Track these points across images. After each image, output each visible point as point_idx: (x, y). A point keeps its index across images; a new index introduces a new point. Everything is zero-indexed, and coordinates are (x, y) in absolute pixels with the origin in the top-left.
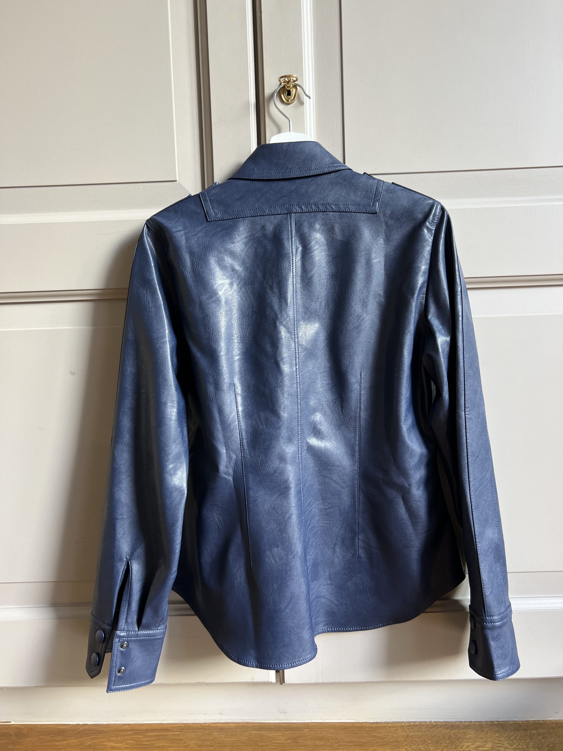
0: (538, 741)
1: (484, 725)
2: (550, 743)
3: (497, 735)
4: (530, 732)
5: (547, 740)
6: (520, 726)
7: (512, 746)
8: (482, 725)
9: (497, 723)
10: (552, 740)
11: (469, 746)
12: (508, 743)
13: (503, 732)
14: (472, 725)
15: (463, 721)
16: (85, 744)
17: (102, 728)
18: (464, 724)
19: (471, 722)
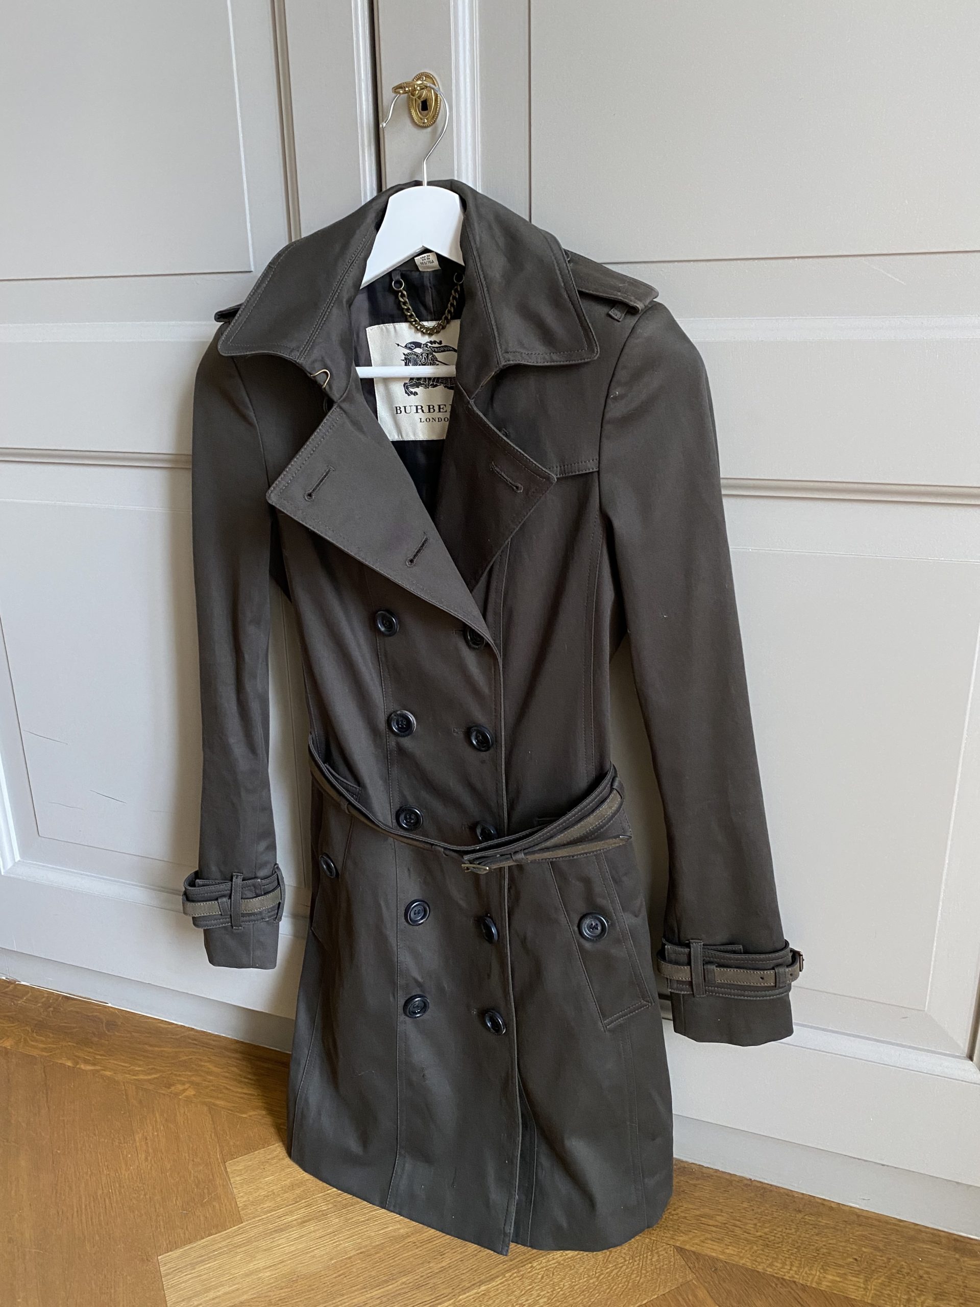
0: (807, 1236)
1: (734, 1182)
2: (824, 1245)
3: (745, 1205)
4: (802, 1218)
5: (823, 1239)
6: (794, 1201)
7: (757, 1232)
8: (731, 1182)
9: (759, 1185)
10: (831, 1242)
11: (689, 1210)
12: (755, 1225)
13: (758, 1203)
14: (716, 1176)
15: (706, 1165)
16: (180, 1058)
17: (210, 1039)
18: (704, 1170)
19: (717, 1171)
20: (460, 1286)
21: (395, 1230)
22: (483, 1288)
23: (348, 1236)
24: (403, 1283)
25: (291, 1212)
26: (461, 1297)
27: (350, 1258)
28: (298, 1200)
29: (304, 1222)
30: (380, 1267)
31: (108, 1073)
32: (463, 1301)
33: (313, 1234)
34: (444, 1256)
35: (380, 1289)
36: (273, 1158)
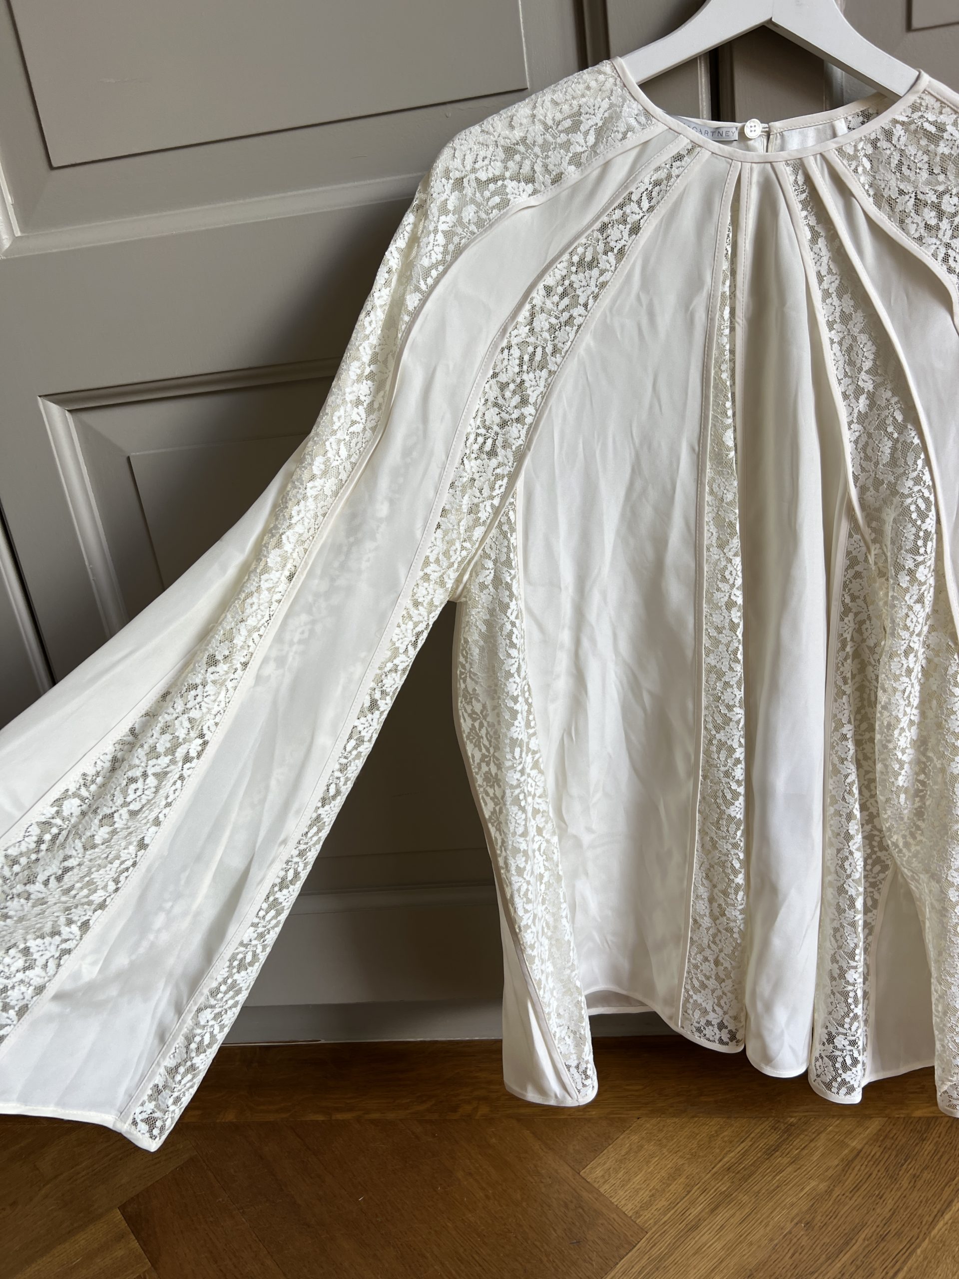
20: (924, 1223)
21: (814, 1189)
22: (947, 1217)
23: (770, 1211)
24: (864, 1239)
25: (693, 1203)
26: (933, 1234)
27: (790, 1232)
28: (688, 1189)
29: (713, 1211)
30: (827, 1231)
31: (375, 1116)
32: (937, 1237)
33: (732, 1220)
34: (882, 1199)
35: (845, 1254)
36: (627, 1153)
